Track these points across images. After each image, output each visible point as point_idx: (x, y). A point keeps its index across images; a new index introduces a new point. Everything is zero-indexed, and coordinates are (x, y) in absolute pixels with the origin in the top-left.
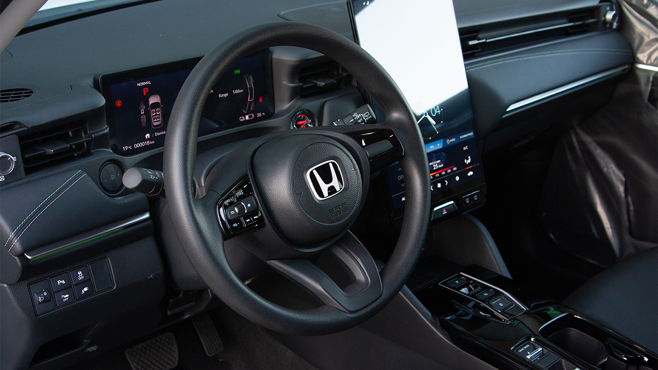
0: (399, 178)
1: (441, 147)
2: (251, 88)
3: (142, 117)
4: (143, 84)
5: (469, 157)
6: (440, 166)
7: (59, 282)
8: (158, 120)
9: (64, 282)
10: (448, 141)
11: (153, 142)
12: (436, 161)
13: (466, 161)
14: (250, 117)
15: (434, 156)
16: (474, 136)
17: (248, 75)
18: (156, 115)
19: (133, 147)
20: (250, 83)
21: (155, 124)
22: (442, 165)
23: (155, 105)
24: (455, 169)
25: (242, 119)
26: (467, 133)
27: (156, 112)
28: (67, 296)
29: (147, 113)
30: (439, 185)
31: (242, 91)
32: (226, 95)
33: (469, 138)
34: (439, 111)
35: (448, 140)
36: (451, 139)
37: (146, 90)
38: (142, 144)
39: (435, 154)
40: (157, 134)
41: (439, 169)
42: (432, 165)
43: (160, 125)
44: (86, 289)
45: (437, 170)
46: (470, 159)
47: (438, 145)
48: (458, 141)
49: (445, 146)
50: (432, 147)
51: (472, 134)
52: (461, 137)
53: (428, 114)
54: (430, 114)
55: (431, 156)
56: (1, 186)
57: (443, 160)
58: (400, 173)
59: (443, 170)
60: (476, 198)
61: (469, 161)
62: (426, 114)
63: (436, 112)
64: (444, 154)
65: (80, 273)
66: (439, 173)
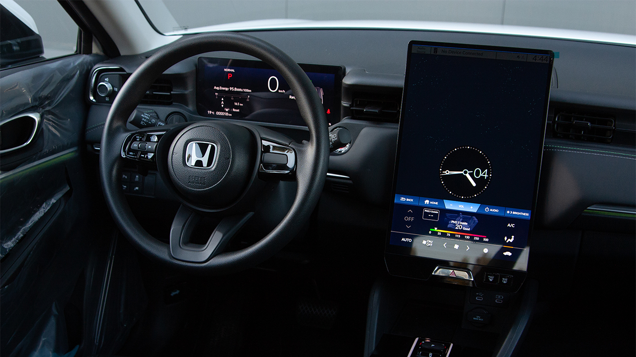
0: (406, 219)
1: (475, 211)
4: (229, 70)
5: (513, 237)
6: (465, 229)
7: (124, 176)
9: (126, 177)
10: (487, 210)
11: (231, 115)
12: (463, 222)
13: (506, 238)
15: (461, 216)
16: (529, 218)
17: (319, 88)
20: (320, 94)
22: (469, 229)
24: (487, 240)
26: (520, 212)
28: (125, 187)
30: (456, 247)
33: (521, 217)
34: (486, 176)
35: (487, 208)
36: (493, 208)
37: (229, 74)
38: (222, 114)
39: (463, 215)
40: (234, 110)
41: (462, 231)
42: (455, 224)
44: (137, 188)
45: (458, 231)
46: (512, 239)
47: (472, 207)
48: (502, 214)
49: (480, 212)
50: (461, 207)
51: (527, 214)
52: (508, 212)
53: (469, 173)
54: (471, 175)
55: (456, 214)
56: (105, 103)
57: (473, 225)
58: (410, 215)
59: (468, 234)
60: (505, 281)
61: (511, 241)
62: (466, 172)
63: (481, 175)
64: (476, 219)
65: (137, 176)
66: (461, 235)
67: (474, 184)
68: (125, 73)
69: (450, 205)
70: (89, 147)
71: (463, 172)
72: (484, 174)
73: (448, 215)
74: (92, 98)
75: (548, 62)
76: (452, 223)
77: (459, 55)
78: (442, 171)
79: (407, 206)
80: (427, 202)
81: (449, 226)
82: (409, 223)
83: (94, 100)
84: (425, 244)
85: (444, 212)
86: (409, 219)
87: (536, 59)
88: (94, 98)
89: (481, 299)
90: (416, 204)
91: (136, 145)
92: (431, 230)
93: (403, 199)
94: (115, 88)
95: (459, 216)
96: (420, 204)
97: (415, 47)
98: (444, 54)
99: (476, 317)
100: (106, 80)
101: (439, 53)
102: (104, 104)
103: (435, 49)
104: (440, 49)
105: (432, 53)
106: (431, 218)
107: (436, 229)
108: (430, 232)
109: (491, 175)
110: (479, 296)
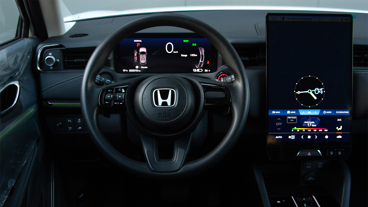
0: (277, 124)
1: (318, 114)
2: (202, 55)
3: (135, 57)
4: (137, 41)
5: (341, 126)
6: (313, 126)
7: (69, 121)
8: (144, 60)
9: (71, 121)
11: (140, 71)
12: (311, 121)
13: (337, 128)
14: (200, 70)
15: (310, 118)
16: (349, 114)
17: (201, 48)
18: (143, 58)
19: (128, 71)
20: (202, 52)
21: (142, 62)
22: (315, 126)
23: (143, 53)
24: (326, 130)
25: (195, 70)
26: (344, 111)
27: (143, 56)
28: (71, 128)
29: (138, 56)
30: (309, 137)
31: (196, 55)
32: (186, 56)
33: (344, 114)
34: (322, 92)
35: (325, 111)
36: (328, 111)
37: (138, 44)
38: (133, 71)
39: (311, 117)
40: (142, 67)
41: (311, 127)
42: (307, 124)
43: (145, 63)
44: (80, 128)
45: (309, 127)
47: (315, 112)
48: (334, 114)
49: (321, 114)
50: (309, 112)
51: (348, 112)
52: (337, 112)
53: (312, 92)
54: (313, 92)
55: (307, 118)
56: (50, 71)
57: (318, 123)
58: (279, 121)
59: (316, 129)
60: (340, 153)
61: (340, 129)
62: (310, 91)
63: (319, 92)
64: (319, 119)
65: (79, 120)
66: (311, 130)
67: (315, 98)
68: (65, 48)
69: (303, 112)
70: (44, 103)
71: (308, 92)
72: (320, 91)
73: (302, 118)
74: (39, 68)
75: (350, 21)
76: (305, 123)
77: (298, 20)
78: (296, 92)
79: (276, 116)
80: (289, 112)
81: (303, 125)
82: (279, 126)
83: (41, 70)
84: (290, 138)
85: (300, 117)
86: (279, 124)
87: (343, 20)
88: (40, 68)
89: (310, 166)
90: (282, 114)
91: (109, 96)
92: (293, 129)
93: (274, 112)
94: (57, 60)
95: (308, 118)
96: (285, 114)
97: (270, 17)
98: (288, 20)
99: (310, 178)
100: (49, 54)
101: (286, 20)
102: (48, 72)
103: (283, 17)
104: (286, 17)
105: (282, 20)
106: (292, 121)
107: (295, 128)
108: (293, 131)
109: (324, 91)
110: (308, 165)
